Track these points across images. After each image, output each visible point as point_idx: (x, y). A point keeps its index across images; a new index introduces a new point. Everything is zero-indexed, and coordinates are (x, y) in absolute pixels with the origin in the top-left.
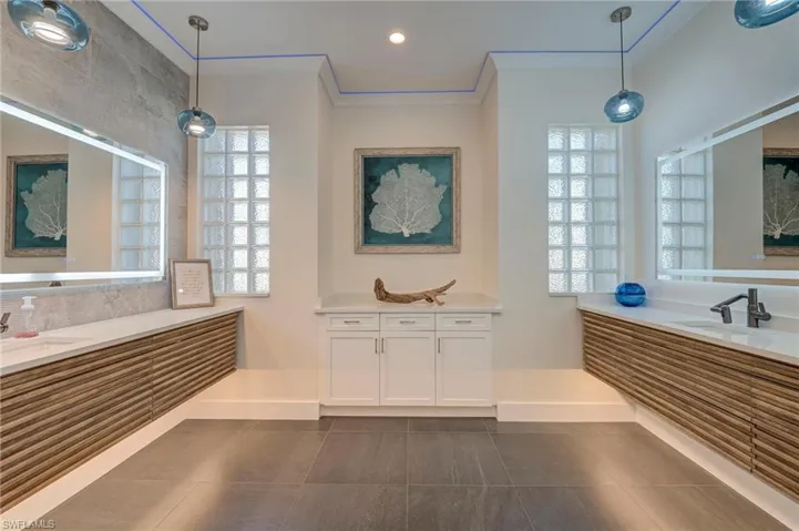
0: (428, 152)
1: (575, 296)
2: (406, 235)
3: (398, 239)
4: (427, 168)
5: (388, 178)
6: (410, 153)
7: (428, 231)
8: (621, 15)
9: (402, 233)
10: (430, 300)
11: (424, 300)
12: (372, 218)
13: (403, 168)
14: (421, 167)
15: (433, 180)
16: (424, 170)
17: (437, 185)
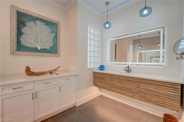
0: (49, 20)
1: (92, 69)
2: (39, 48)
3: (35, 50)
4: (48, 26)
5: (30, 24)
6: (41, 17)
7: (48, 48)
8: (107, 3)
9: (37, 48)
10: (51, 73)
11: (49, 73)
12: (22, 39)
13: (38, 22)
14: (45, 24)
15: (50, 30)
16: (46, 26)
17: (52, 33)
